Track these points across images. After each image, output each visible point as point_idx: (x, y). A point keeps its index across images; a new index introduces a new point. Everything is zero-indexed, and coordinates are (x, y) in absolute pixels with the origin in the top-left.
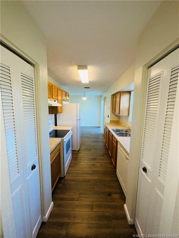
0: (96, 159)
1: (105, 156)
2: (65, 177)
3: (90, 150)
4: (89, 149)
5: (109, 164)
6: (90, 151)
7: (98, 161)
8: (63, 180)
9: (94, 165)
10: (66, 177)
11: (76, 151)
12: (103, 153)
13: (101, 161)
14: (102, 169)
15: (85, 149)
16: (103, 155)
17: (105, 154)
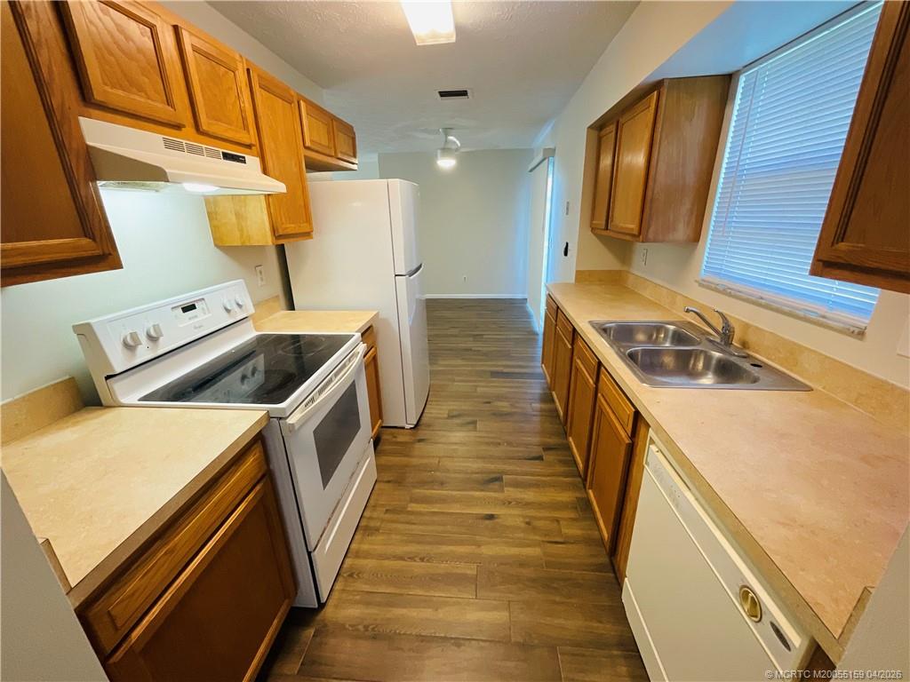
0: (499, 479)
1: (548, 457)
2: (322, 606)
3: (474, 423)
4: (470, 419)
5: (573, 515)
6: (475, 429)
7: (510, 493)
8: (311, 632)
9: (491, 517)
10: (330, 603)
11: (403, 428)
12: (536, 439)
13: (530, 495)
14: (534, 552)
15: (451, 417)
16: (537, 451)
17: (547, 448)
